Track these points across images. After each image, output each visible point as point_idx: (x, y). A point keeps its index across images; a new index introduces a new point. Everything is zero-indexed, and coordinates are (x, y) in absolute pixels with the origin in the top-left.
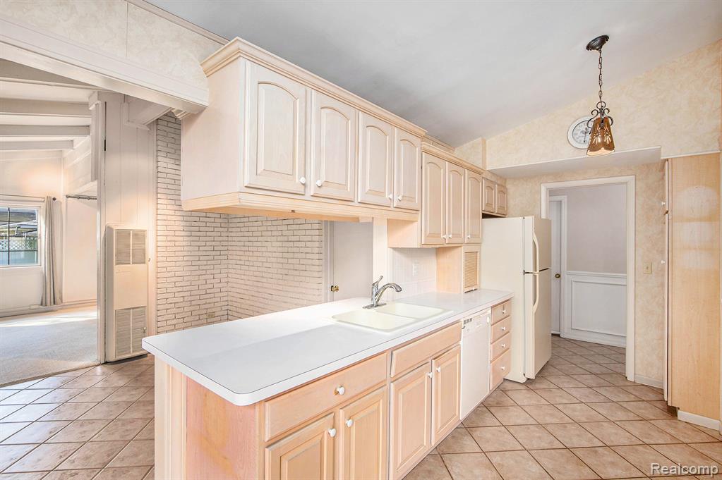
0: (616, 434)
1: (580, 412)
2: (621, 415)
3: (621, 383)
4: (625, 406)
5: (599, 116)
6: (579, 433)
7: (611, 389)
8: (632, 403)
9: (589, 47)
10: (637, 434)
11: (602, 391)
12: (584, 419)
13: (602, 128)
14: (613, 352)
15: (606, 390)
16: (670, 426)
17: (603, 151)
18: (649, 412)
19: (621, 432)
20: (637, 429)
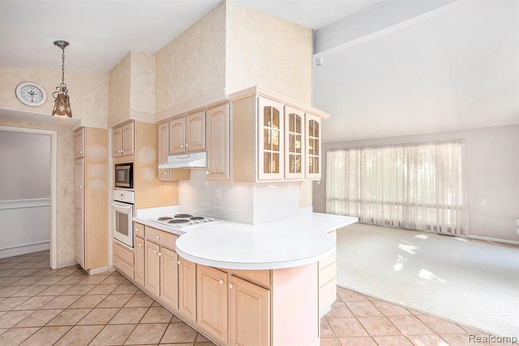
0: (66, 300)
1: (35, 303)
2: (61, 290)
3: (49, 273)
4: (61, 284)
5: (61, 92)
6: (43, 314)
7: (46, 279)
8: (63, 280)
9: (56, 43)
10: (76, 293)
11: (40, 283)
12: (41, 305)
13: (65, 102)
14: (31, 257)
15: (43, 281)
16: (87, 280)
17: (66, 117)
18: (74, 280)
19: (69, 297)
20: (74, 291)
